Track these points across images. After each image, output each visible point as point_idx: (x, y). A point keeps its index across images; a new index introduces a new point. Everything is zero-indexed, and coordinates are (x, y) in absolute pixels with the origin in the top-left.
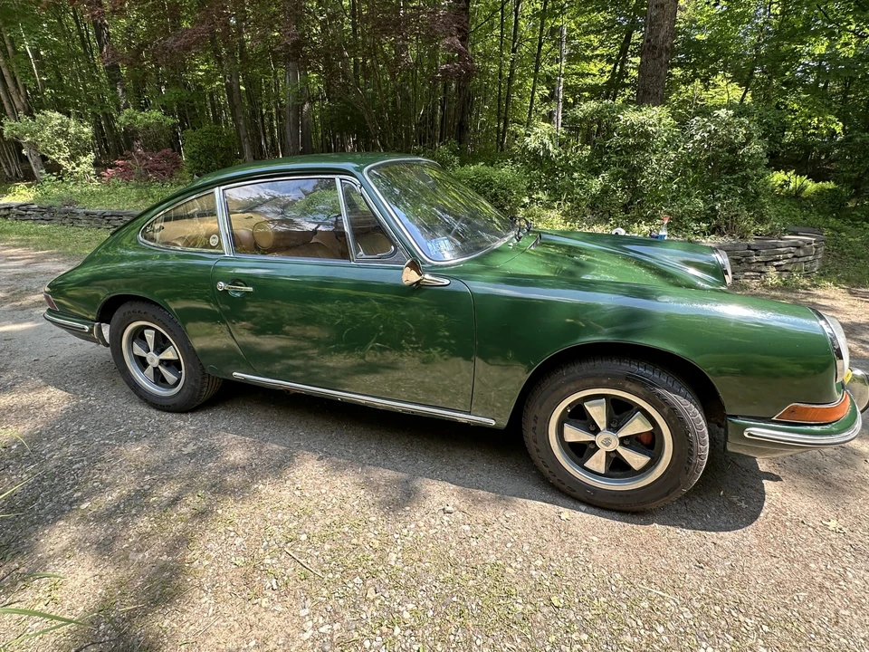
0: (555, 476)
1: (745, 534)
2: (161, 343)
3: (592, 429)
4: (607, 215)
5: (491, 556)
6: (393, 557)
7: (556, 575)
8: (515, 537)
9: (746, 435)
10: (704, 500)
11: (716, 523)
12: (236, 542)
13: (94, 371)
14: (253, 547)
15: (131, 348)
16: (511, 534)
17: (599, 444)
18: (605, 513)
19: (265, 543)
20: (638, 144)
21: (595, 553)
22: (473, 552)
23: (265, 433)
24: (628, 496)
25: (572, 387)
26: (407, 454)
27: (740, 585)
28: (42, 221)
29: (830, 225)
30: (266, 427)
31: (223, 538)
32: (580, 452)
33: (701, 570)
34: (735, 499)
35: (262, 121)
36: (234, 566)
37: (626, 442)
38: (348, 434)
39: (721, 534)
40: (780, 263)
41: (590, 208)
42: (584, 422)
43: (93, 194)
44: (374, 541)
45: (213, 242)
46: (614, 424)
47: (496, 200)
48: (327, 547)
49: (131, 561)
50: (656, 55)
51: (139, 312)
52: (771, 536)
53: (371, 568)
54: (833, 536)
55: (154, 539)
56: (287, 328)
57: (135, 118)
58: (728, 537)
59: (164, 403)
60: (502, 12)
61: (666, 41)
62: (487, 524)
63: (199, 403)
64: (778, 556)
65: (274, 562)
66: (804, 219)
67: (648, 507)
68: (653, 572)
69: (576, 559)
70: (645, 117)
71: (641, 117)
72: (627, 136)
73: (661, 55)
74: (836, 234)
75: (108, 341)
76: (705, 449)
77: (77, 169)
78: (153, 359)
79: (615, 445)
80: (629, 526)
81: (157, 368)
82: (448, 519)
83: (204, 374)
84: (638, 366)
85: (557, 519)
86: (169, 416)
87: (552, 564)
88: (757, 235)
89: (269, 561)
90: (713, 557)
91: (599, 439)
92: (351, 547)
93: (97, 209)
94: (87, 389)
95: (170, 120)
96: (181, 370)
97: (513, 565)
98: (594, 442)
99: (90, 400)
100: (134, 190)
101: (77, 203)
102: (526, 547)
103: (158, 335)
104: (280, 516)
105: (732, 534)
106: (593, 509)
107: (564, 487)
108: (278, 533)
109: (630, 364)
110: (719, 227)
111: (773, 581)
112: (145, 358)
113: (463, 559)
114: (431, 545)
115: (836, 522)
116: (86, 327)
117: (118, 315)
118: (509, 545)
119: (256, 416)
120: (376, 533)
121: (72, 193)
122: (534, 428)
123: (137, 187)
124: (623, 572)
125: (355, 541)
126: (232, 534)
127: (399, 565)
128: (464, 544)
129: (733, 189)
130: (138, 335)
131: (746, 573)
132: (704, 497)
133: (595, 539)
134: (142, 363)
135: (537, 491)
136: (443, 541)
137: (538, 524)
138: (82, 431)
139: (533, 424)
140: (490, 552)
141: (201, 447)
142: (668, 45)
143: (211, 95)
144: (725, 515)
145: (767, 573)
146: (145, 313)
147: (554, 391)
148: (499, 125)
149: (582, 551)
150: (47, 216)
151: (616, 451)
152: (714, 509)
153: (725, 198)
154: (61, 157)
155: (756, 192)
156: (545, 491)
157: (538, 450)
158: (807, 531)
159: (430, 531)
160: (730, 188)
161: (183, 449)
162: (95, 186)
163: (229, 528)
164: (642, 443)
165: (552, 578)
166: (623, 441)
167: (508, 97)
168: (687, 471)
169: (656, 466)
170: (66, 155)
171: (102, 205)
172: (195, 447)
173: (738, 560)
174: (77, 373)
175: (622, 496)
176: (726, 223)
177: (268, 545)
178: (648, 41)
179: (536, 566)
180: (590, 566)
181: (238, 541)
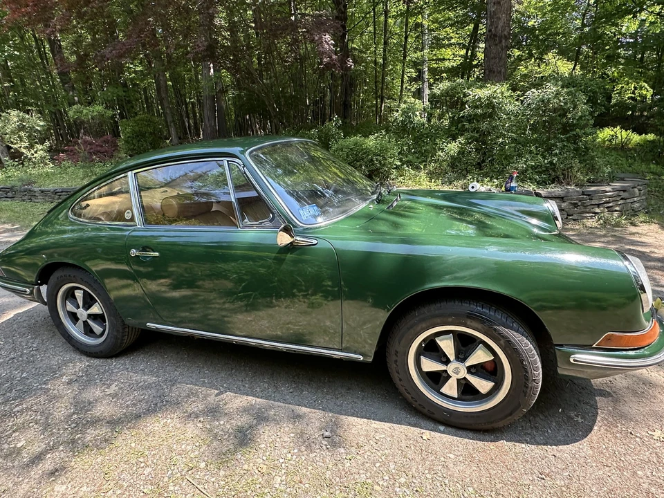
0: (416, 401)
1: (581, 447)
2: (89, 300)
3: (444, 360)
4: (464, 172)
5: (362, 476)
6: (278, 479)
7: (417, 491)
8: (383, 458)
9: (572, 360)
10: (546, 417)
11: (556, 437)
12: (145, 472)
13: (38, 325)
14: (160, 475)
15: (64, 305)
16: (380, 455)
17: (450, 372)
18: (460, 433)
19: (170, 472)
20: (485, 113)
21: (451, 469)
22: (346, 473)
23: (176, 372)
24: (478, 417)
25: (424, 325)
26: (294, 386)
27: (577, 494)
28: (6, 199)
29: (652, 170)
30: (177, 367)
31: (135, 468)
32: (436, 380)
33: (543, 481)
34: (572, 414)
35: (187, 108)
36: (142, 494)
37: (473, 371)
38: (245, 370)
39: (561, 447)
40: (611, 204)
41: (451, 167)
42: (436, 354)
43: (47, 174)
44: (262, 466)
45: (128, 216)
46: (462, 356)
47: (373, 164)
48: (222, 473)
49: (56, 493)
50: (497, 42)
51: (69, 276)
52: (604, 447)
53: (259, 490)
54: (658, 444)
55: (77, 472)
56: (200, 283)
57: (81, 112)
58: (567, 451)
59: (93, 350)
60: (374, 12)
61: (505, 30)
62: (359, 447)
63: (121, 349)
64: (610, 465)
65: (176, 488)
66: (630, 166)
67: (496, 425)
68: (501, 485)
69: (435, 475)
70: (490, 92)
71: (487, 92)
72: (476, 107)
73: (501, 42)
74: (657, 177)
75: (46, 300)
76: (539, 374)
77: (35, 155)
78: (82, 314)
79: (463, 373)
80: (480, 444)
81: (86, 321)
82: (326, 443)
83: (124, 324)
84: (477, 306)
85: (419, 439)
86: (97, 362)
87: (414, 481)
88: (590, 182)
89: (171, 488)
90: (553, 469)
91: (450, 369)
92: (242, 472)
93: (51, 187)
94: (31, 341)
95: (110, 113)
96: (105, 322)
97: (381, 483)
98: (446, 371)
99: (32, 350)
100: (81, 170)
101: (35, 183)
102: (392, 466)
103: (86, 294)
104: (183, 447)
105: (570, 446)
106: (450, 429)
107: (425, 411)
108: (181, 462)
109: (470, 304)
110: (558, 177)
111: (605, 489)
112: (76, 314)
113: (338, 479)
114: (310, 468)
115: (660, 432)
116: (28, 290)
117: (53, 279)
118: (378, 465)
119: (170, 358)
120: (264, 458)
121: (30, 174)
122: (396, 361)
123: (83, 167)
124: (475, 486)
125: (246, 467)
126: (142, 465)
127: (282, 488)
128: (339, 465)
129: (567, 146)
130: (70, 295)
131: (582, 482)
132: (547, 413)
133: (451, 456)
134: (74, 317)
135: (403, 415)
136: (321, 464)
137: (403, 444)
138: (24, 377)
139: (394, 358)
140: (361, 472)
141: (122, 388)
142: (506, 33)
143: (145, 90)
144: (564, 429)
145: (600, 481)
146: (74, 277)
147: (409, 329)
148: (377, 101)
149: (440, 468)
150: (10, 194)
151: (465, 378)
152: (554, 424)
153: (560, 153)
154: (21, 146)
155: (586, 148)
156: (410, 414)
157: (400, 380)
158: (636, 441)
159: (311, 455)
160: (564, 146)
161: (107, 390)
162: (50, 168)
163: (140, 460)
164: (487, 371)
165: (414, 494)
166: (470, 369)
167: (383, 79)
168: (525, 393)
169: (499, 390)
170: (26, 145)
171: (55, 183)
172: (117, 388)
173: (575, 471)
174: (24, 327)
175: (473, 417)
176: (563, 174)
177: (172, 474)
178: (490, 31)
179: (400, 483)
180: (447, 481)
181: (148, 470)
